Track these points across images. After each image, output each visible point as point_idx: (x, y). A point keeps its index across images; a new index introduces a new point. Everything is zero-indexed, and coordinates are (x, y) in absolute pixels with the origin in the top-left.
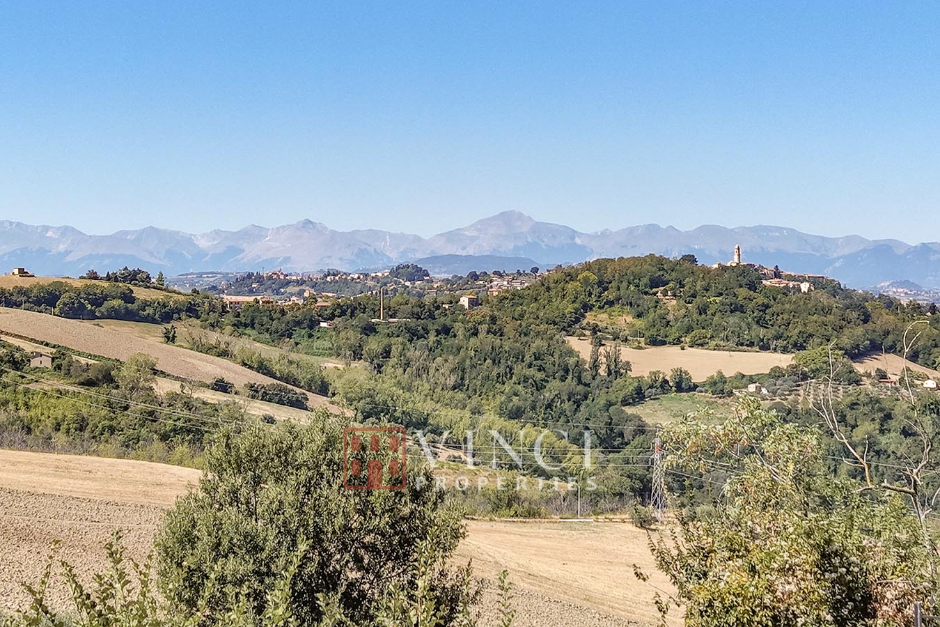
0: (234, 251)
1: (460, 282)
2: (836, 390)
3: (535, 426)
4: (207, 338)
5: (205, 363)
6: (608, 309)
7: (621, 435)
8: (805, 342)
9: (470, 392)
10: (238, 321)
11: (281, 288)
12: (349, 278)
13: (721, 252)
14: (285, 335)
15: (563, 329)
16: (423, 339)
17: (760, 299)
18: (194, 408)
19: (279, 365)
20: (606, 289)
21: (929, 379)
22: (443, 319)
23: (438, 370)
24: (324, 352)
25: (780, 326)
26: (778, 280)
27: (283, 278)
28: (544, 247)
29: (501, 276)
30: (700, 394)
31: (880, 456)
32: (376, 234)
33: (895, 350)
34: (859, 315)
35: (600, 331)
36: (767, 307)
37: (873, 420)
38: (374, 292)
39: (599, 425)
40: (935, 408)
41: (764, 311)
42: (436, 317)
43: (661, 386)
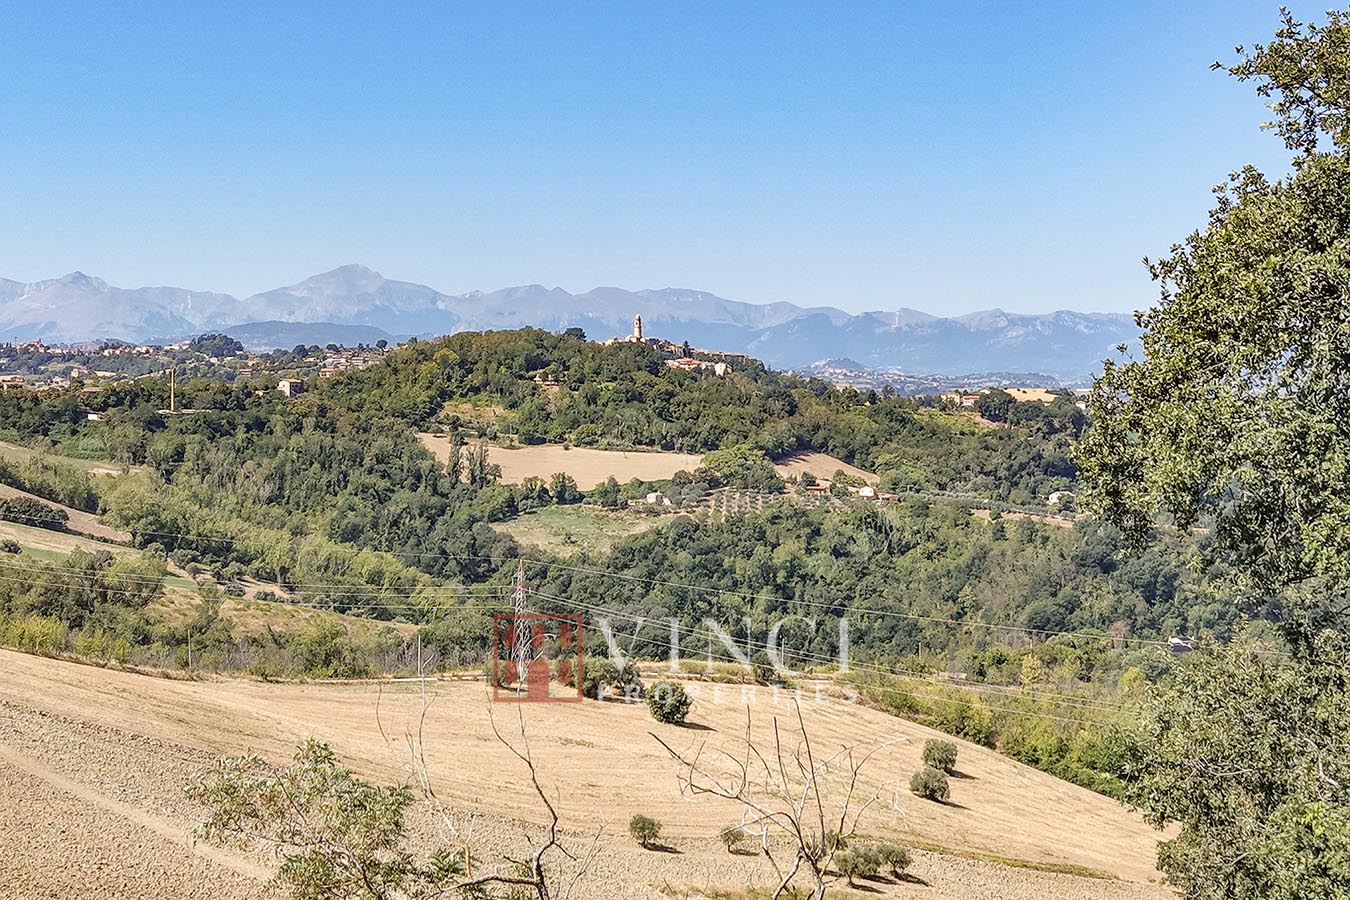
1: (284, 358)
2: (754, 500)
3: (376, 549)
6: (473, 398)
7: (487, 559)
8: (717, 439)
9: (290, 506)
11: (40, 364)
12: (134, 352)
14: (38, 432)
15: (415, 423)
16: (228, 436)
17: (663, 385)
19: (29, 471)
20: (470, 371)
21: (866, 485)
22: (254, 410)
23: (248, 477)
24: (93, 454)
25: (687, 420)
26: (688, 359)
27: (43, 351)
29: (337, 351)
30: (587, 506)
31: (806, 582)
32: (172, 293)
33: (827, 449)
34: (783, 405)
35: (462, 426)
36: (672, 395)
37: (798, 537)
38: (167, 371)
39: (457, 547)
40: (872, 522)
41: (668, 401)
42: (247, 407)
43: (539, 497)
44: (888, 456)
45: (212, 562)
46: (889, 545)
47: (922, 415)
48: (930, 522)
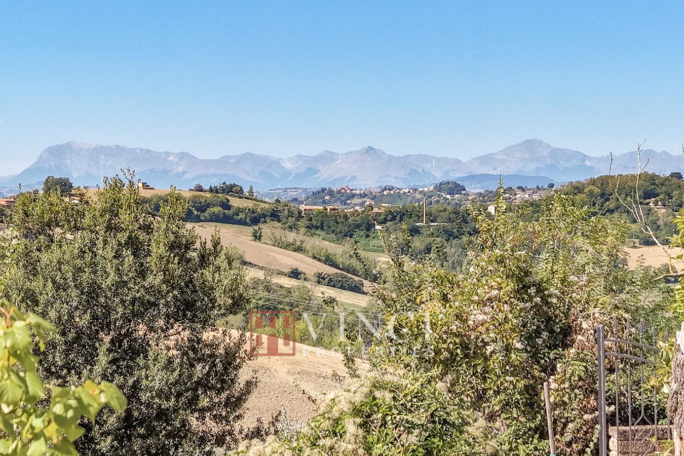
0: (311, 171)
1: (491, 195)
4: (285, 237)
5: (284, 257)
10: (311, 224)
11: (347, 200)
12: (401, 192)
14: (347, 236)
16: (457, 239)
18: (272, 291)
19: (341, 258)
20: (608, 200)
24: (378, 249)
27: (349, 192)
28: (560, 168)
29: (523, 190)
32: (424, 158)
38: (421, 203)
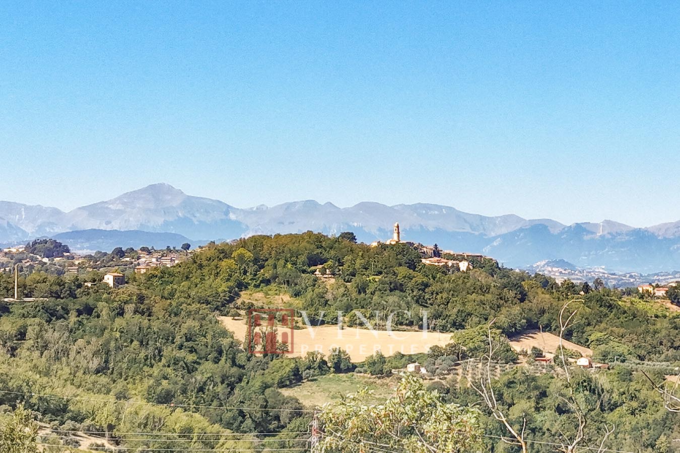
1: (105, 258)
2: (493, 369)
3: (185, 410)
6: (264, 288)
7: (277, 418)
8: (463, 321)
9: (114, 376)
13: (380, 230)
15: (217, 308)
16: (62, 319)
17: (419, 278)
20: (262, 267)
21: (582, 356)
22: (84, 298)
23: (79, 352)
25: (439, 306)
26: (437, 258)
29: (149, 252)
30: (358, 374)
31: (535, 434)
33: (551, 328)
34: (516, 294)
37: (529, 398)
38: (7, 269)
39: (253, 409)
40: (588, 385)
41: (423, 290)
42: (78, 296)
43: (320, 367)
44: (599, 334)
45: (51, 421)
46: (601, 404)
47: (625, 302)
48: (633, 386)
